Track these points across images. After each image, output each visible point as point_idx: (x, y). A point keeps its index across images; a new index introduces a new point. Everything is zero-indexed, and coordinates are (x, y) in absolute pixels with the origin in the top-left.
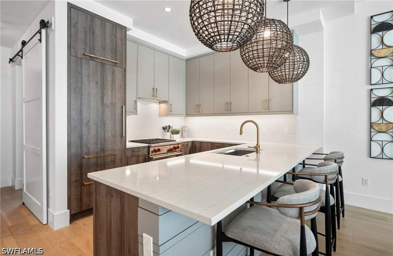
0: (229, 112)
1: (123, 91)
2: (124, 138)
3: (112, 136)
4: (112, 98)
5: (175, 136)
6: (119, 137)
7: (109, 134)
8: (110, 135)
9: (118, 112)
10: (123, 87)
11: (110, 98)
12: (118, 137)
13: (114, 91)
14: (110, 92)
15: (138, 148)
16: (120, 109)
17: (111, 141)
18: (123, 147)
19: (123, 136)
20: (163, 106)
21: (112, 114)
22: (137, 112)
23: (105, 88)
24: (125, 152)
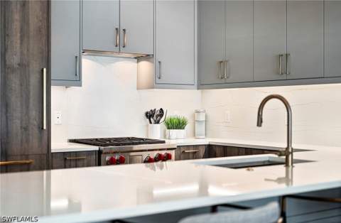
0: (284, 77)
1: (44, 39)
2: (46, 133)
3: (21, 127)
4: (22, 53)
5: (174, 132)
6: (36, 131)
7: (16, 125)
8: (19, 125)
9: (34, 80)
10: (44, 31)
11: (18, 54)
12: (34, 131)
13: (26, 39)
14: (19, 41)
15: (76, 153)
16: (38, 76)
17: (19, 138)
18: (45, 152)
19: (43, 128)
20: (145, 66)
21: (21, 85)
22: (80, 80)
23: (8, 35)
24: (48, 161)
